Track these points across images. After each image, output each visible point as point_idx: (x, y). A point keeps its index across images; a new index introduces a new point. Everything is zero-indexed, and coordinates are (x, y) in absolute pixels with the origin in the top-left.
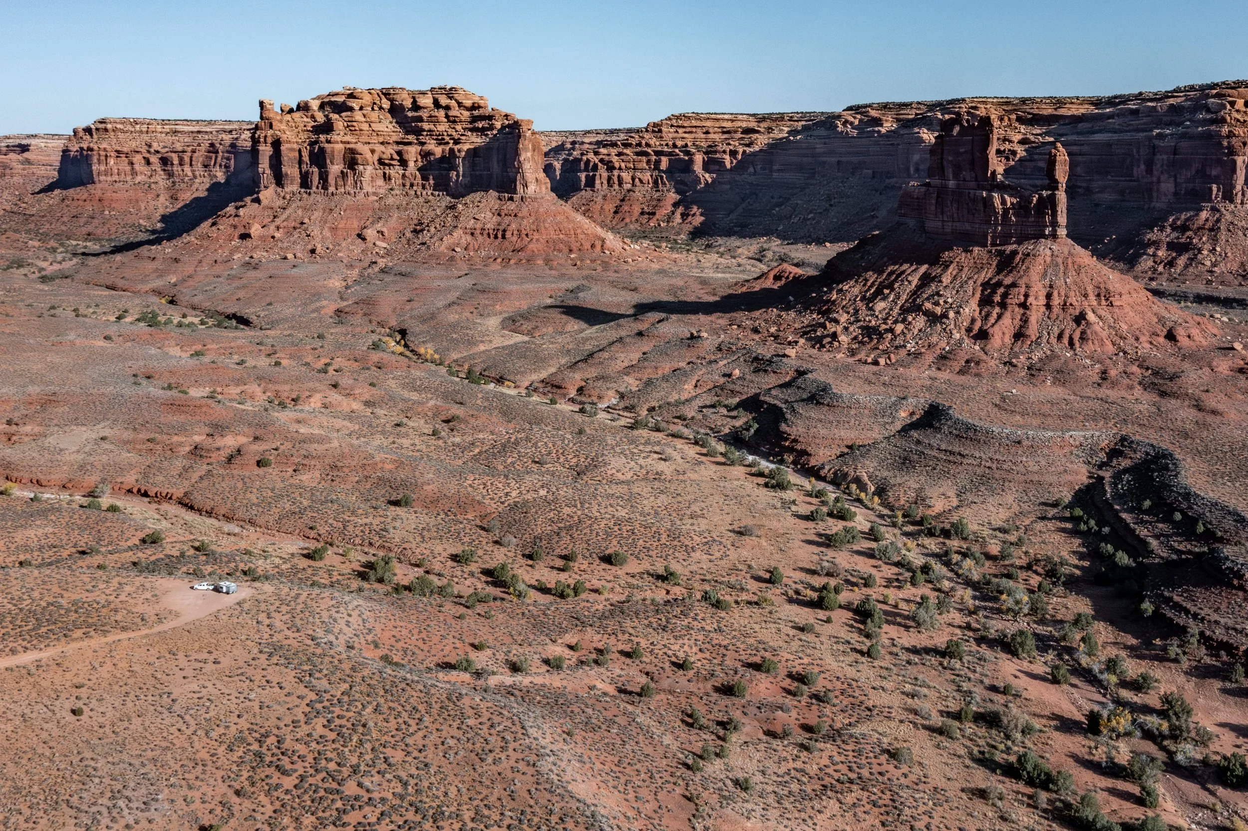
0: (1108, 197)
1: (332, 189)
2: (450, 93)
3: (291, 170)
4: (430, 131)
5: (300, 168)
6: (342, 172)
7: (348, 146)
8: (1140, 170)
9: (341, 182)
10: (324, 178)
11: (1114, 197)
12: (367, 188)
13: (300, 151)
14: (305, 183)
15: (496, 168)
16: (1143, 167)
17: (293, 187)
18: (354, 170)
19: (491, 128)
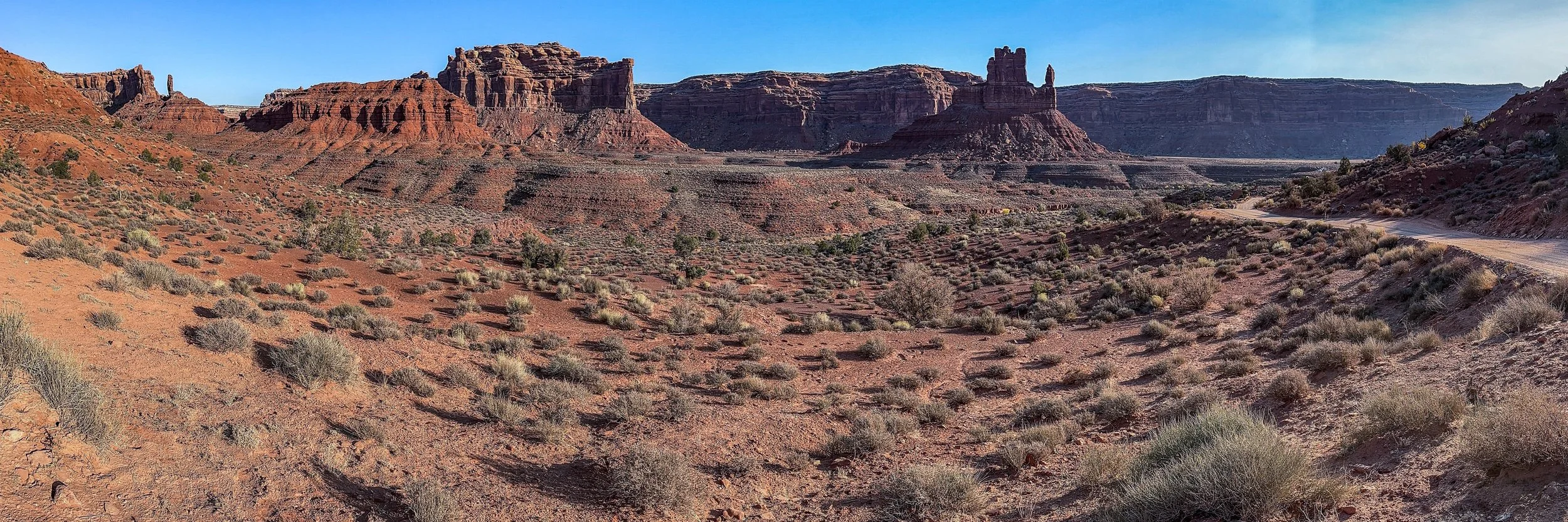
0: (869, 121)
1: (508, 106)
2: (555, 46)
3: (480, 94)
4: (553, 70)
5: (485, 92)
6: (514, 95)
7: (517, 78)
8: (886, 107)
9: (513, 102)
10: (502, 99)
11: (872, 121)
12: (529, 106)
13: (485, 81)
14: (489, 102)
15: (609, 92)
16: (887, 105)
17: (481, 106)
18: (521, 93)
19: (596, 67)
